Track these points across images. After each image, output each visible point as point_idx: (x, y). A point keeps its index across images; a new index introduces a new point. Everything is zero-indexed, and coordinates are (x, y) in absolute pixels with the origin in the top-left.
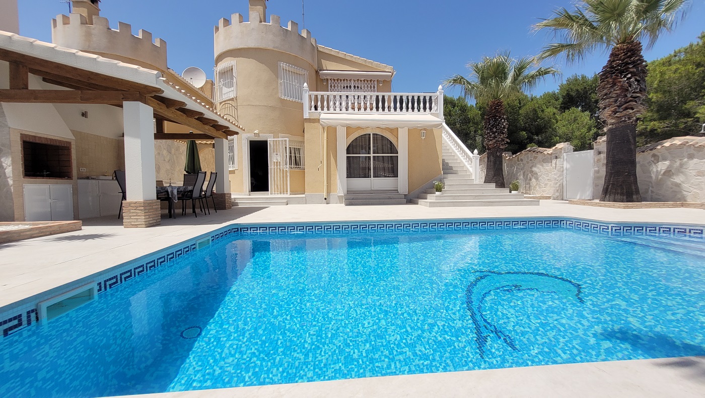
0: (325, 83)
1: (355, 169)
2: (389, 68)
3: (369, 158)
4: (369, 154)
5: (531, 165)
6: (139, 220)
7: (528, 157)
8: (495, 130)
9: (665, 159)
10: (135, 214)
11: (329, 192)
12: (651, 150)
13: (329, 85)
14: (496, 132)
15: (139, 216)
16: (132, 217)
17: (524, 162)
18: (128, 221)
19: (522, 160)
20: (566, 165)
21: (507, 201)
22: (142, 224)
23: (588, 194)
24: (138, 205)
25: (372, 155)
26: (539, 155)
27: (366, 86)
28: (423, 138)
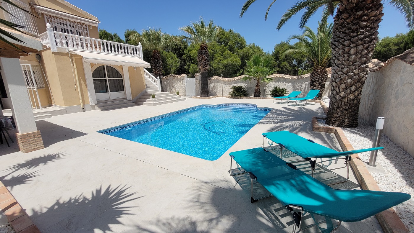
0: (40, 17)
2: (95, 18)
3: (106, 80)
4: (105, 78)
5: (172, 82)
6: (39, 144)
7: (171, 78)
8: (158, 65)
9: (213, 83)
10: (34, 141)
11: (84, 104)
12: (210, 80)
13: (46, 19)
14: (158, 66)
15: (38, 142)
16: (31, 144)
19: (168, 79)
20: (186, 84)
22: (42, 147)
23: (194, 94)
24: (36, 134)
25: (107, 79)
26: (175, 78)
27: (77, 26)
28: (135, 70)
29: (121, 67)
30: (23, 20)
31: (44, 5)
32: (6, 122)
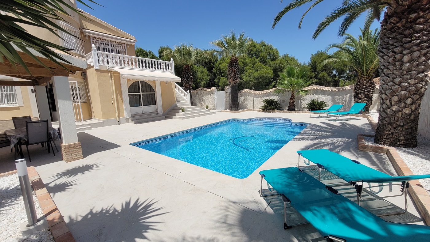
2: (133, 37)
3: (140, 95)
4: (139, 92)
5: (202, 95)
6: (79, 155)
7: (200, 92)
10: (75, 152)
11: (119, 117)
12: (240, 92)
13: (92, 41)
14: (189, 80)
15: (78, 152)
16: (73, 154)
17: (199, 94)
18: (70, 157)
19: (198, 93)
20: (216, 97)
21: (205, 114)
22: (81, 157)
24: (77, 145)
25: (141, 93)
26: (205, 92)
27: (117, 46)
28: (167, 84)
29: (154, 82)
30: (74, 43)
31: (91, 29)
32: (54, 134)
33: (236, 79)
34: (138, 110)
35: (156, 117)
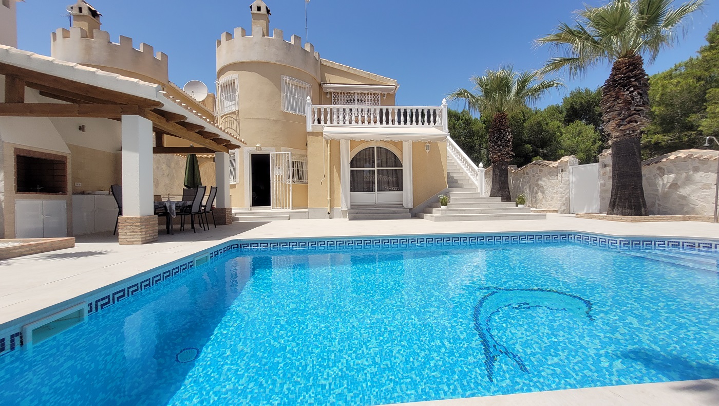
1: (359, 183)
2: (393, 82)
3: (373, 171)
4: (373, 167)
5: (536, 178)
6: (136, 236)
7: (533, 170)
8: (499, 143)
9: (670, 172)
10: (131, 230)
11: (332, 207)
13: (333, 98)
14: (501, 145)
15: (135, 232)
16: (128, 234)
17: (530, 175)
18: (124, 237)
20: (572, 178)
21: (515, 215)
22: (138, 241)
25: (376, 169)
26: (545, 168)
28: (428, 151)
29: (399, 144)
30: (298, 102)
31: (334, 82)
33: (630, 122)
34: (365, 197)
35: (396, 213)
